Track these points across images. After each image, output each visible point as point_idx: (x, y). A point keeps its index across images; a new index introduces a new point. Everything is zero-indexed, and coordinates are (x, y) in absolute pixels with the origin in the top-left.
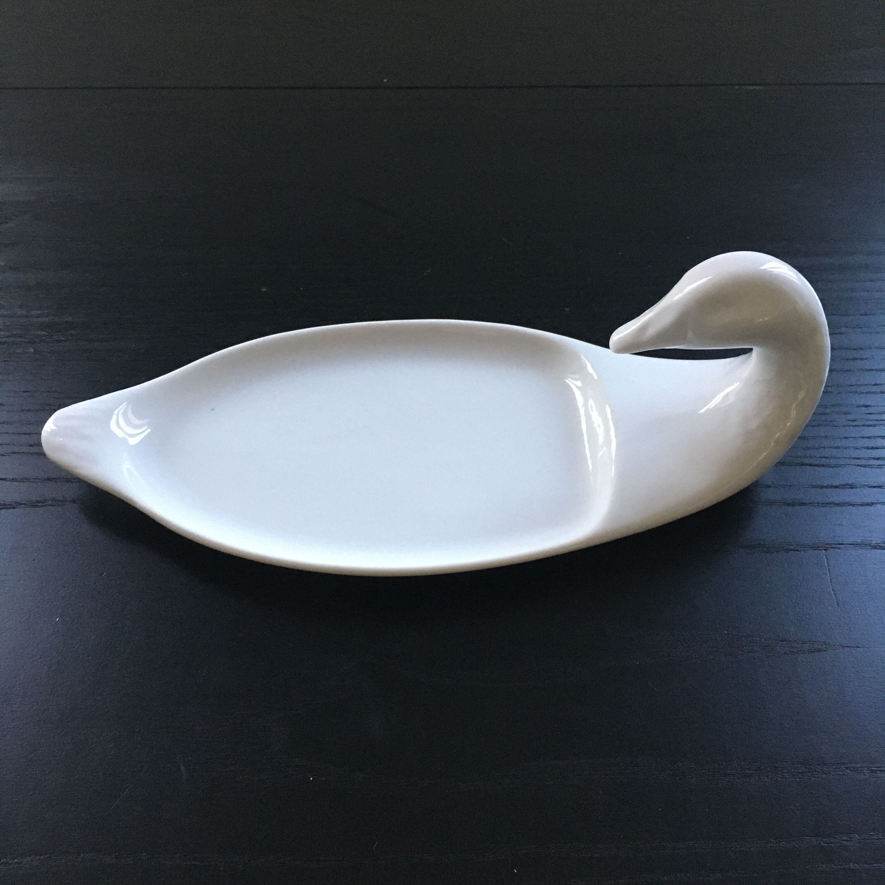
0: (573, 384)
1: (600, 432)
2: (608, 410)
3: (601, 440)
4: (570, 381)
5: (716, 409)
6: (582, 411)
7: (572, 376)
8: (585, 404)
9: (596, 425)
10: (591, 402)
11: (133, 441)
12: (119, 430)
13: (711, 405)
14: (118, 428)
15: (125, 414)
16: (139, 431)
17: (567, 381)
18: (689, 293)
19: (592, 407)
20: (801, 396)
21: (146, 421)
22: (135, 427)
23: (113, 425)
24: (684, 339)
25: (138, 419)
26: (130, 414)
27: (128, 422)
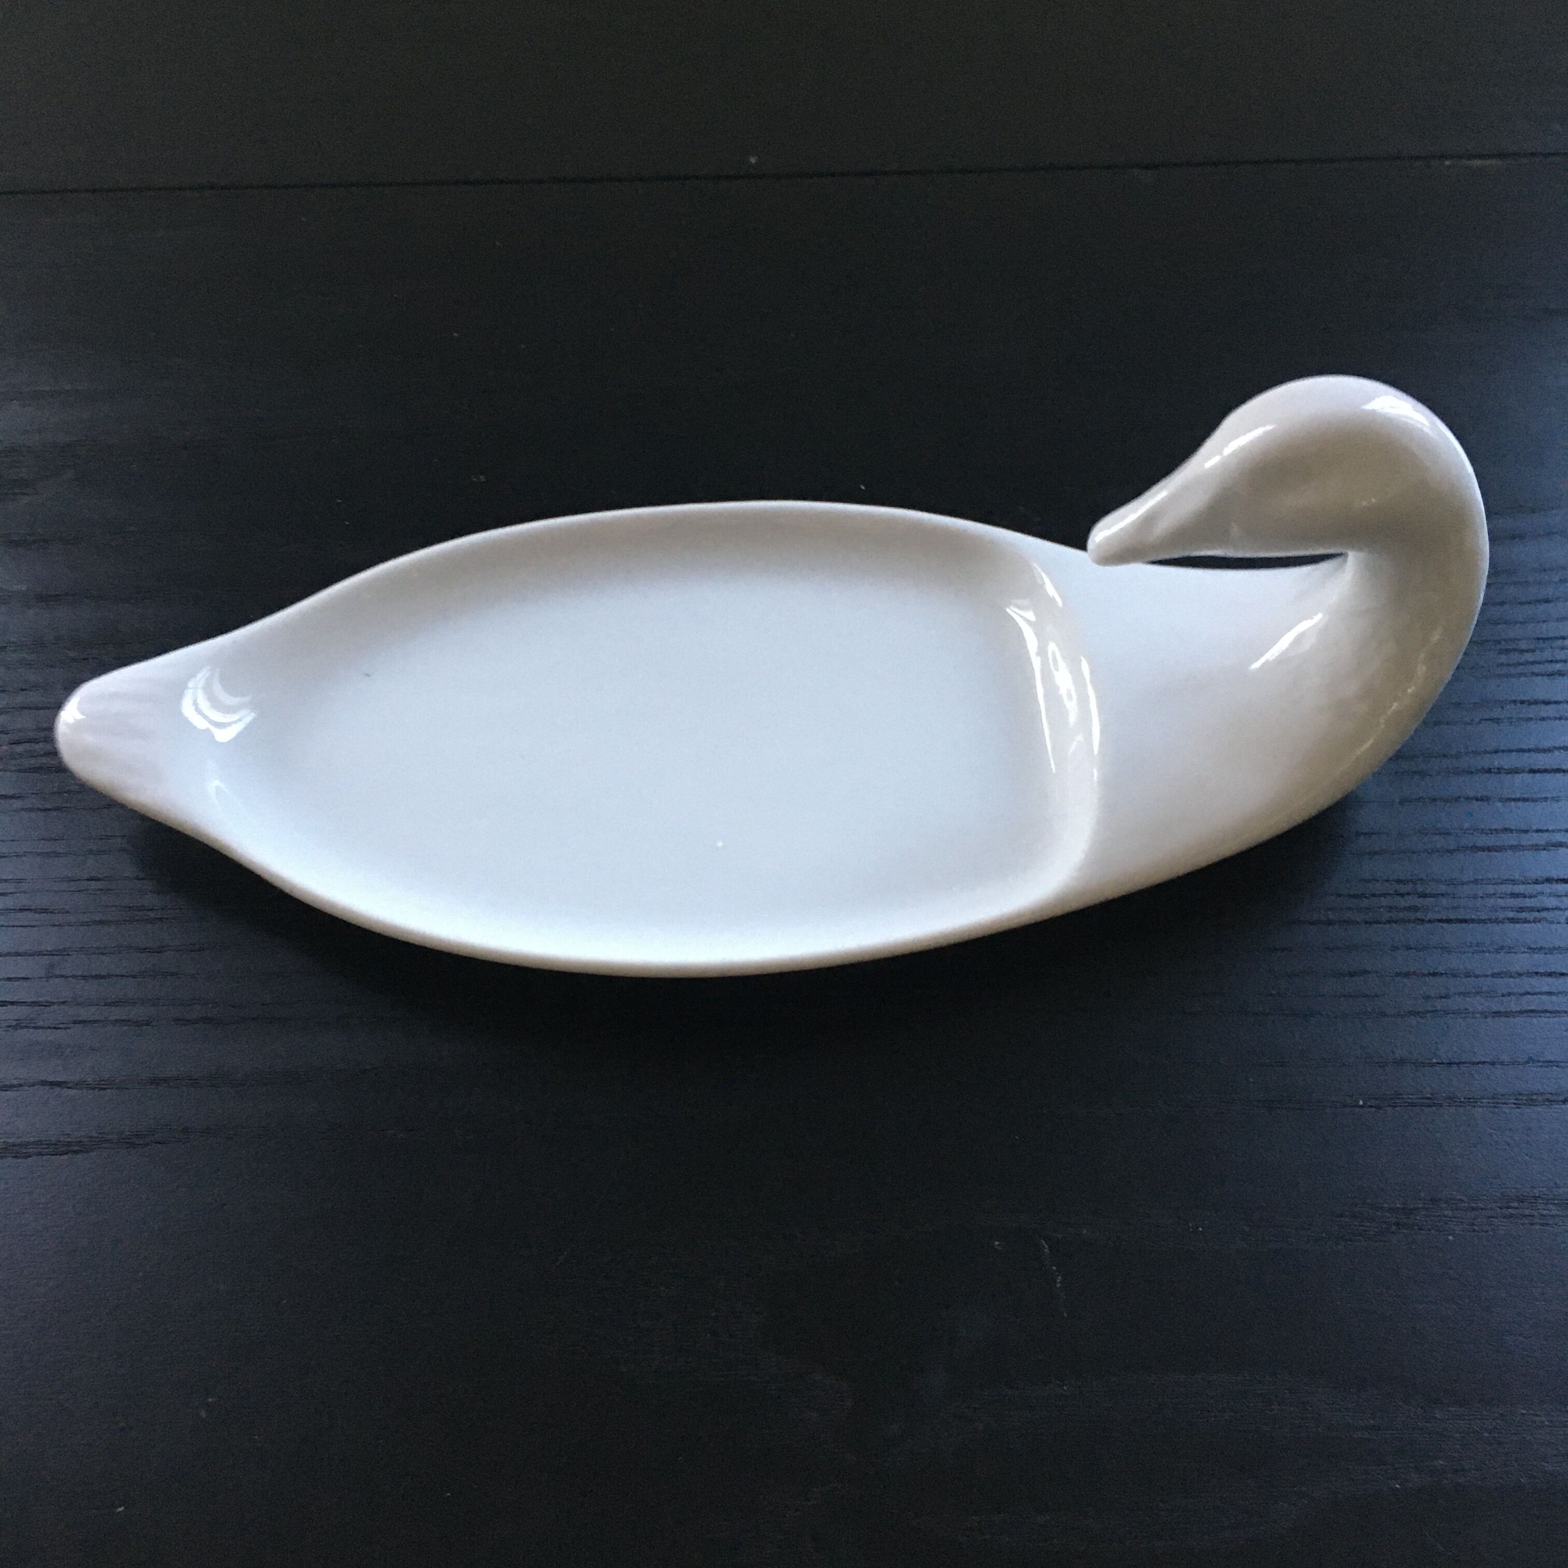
0: (1018, 614)
1: (1072, 708)
2: (1085, 667)
3: (1073, 718)
4: (1013, 611)
5: (1282, 660)
6: (1036, 662)
7: (1019, 602)
8: (1042, 652)
9: (1063, 692)
10: (1052, 647)
11: (224, 736)
12: (200, 717)
13: (1272, 654)
14: (196, 713)
15: (208, 689)
16: (235, 717)
17: (1008, 610)
18: (1234, 454)
19: (1055, 659)
20: (1436, 637)
21: (246, 699)
22: (228, 710)
23: (187, 709)
24: (1223, 538)
25: (232, 695)
26: (218, 689)
27: (215, 703)
